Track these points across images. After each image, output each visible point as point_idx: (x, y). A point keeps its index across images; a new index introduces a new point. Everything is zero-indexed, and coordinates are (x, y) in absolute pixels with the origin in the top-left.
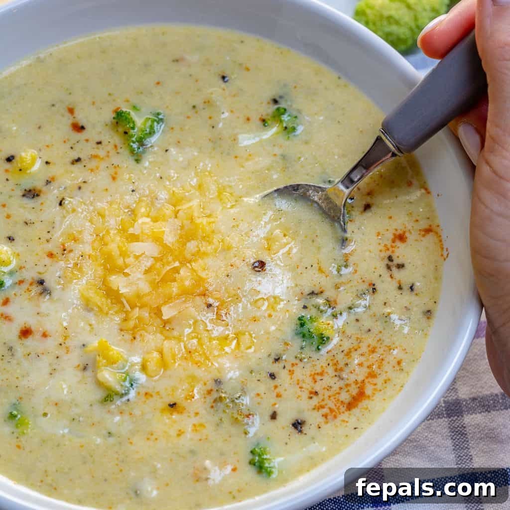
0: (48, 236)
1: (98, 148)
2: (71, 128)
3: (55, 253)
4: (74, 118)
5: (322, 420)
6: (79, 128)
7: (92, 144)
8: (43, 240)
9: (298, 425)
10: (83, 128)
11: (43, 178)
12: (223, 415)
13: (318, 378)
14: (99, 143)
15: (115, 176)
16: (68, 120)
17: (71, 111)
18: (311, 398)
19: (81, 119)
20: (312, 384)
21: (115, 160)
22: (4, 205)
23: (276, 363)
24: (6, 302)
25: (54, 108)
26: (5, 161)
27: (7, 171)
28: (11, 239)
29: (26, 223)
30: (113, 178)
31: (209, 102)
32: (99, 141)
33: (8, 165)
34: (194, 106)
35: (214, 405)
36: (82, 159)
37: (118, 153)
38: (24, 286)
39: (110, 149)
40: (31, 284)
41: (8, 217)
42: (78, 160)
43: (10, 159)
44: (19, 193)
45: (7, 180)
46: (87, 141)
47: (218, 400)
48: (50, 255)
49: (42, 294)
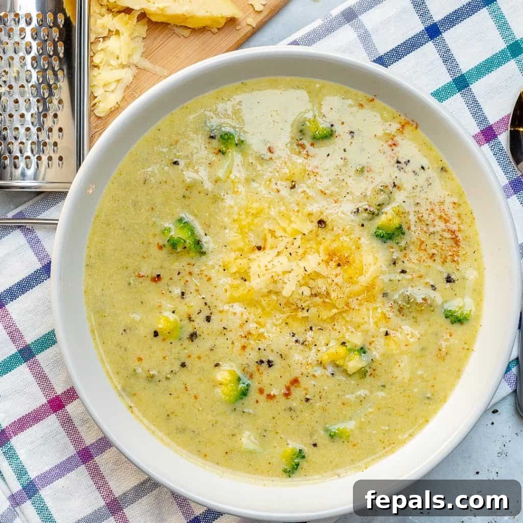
0: (229, 342)
1: (182, 277)
2: (155, 283)
3: (243, 344)
4: (147, 277)
5: (454, 264)
6: (157, 278)
7: (176, 277)
8: (231, 346)
9: (449, 280)
10: (159, 276)
11: (186, 322)
12: (412, 314)
13: (423, 247)
14: (179, 273)
15: (208, 278)
16: (148, 282)
18: (435, 260)
19: (151, 273)
20: (425, 253)
21: (196, 270)
22: (189, 356)
23: (396, 265)
24: (261, 391)
25: (132, 285)
26: (155, 338)
27: (164, 340)
28: (217, 365)
29: (212, 350)
30: (209, 279)
31: (189, 187)
32: (177, 272)
33: (160, 337)
34: (184, 196)
35: (402, 313)
36: (184, 291)
37: (194, 265)
38: (257, 375)
39: (188, 269)
40: (258, 370)
41: (199, 358)
42: (183, 294)
43: (156, 334)
44: (187, 343)
45: (171, 343)
46: (171, 279)
47: (401, 310)
48: (244, 348)
49: (270, 366)
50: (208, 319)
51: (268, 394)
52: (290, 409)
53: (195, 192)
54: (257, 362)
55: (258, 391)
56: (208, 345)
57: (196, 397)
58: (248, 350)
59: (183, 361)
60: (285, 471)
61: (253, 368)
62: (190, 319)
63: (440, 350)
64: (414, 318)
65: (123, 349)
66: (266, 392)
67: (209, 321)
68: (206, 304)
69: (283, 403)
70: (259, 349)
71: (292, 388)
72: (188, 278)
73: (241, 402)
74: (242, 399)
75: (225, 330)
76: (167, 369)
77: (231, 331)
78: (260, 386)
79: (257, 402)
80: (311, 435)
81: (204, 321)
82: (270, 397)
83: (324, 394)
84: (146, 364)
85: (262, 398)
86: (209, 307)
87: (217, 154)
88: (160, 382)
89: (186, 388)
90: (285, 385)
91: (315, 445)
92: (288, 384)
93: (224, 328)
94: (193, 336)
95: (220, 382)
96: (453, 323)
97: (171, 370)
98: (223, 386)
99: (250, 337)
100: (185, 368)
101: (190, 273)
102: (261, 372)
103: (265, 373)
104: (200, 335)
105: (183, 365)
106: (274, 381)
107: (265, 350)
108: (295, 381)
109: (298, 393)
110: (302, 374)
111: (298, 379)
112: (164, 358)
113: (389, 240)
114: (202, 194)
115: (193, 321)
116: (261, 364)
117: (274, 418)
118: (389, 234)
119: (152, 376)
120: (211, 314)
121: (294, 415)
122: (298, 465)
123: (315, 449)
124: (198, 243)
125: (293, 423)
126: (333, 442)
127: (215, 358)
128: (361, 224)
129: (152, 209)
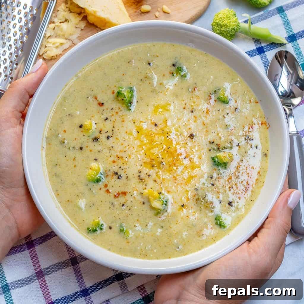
0: (110, 154)
1: (112, 112)
2: (98, 106)
3: (115, 160)
4: (98, 100)
6: (101, 104)
7: (109, 110)
8: (109, 156)
9: (230, 204)
10: (103, 104)
11: (98, 131)
12: (201, 206)
14: (112, 109)
16: (96, 103)
17: (96, 98)
18: (230, 190)
19: (101, 100)
20: (229, 184)
21: (120, 113)
22: (87, 147)
23: (212, 179)
24: (106, 186)
25: (88, 99)
26: (79, 128)
27: (82, 132)
28: (96, 160)
29: (99, 152)
30: (123, 121)
31: (147, 77)
32: (112, 108)
33: (81, 129)
34: (141, 80)
35: (197, 202)
36: (108, 118)
37: (121, 110)
38: (109, 178)
39: (117, 110)
40: (112, 176)
41: (91, 151)
42: (107, 119)
43: (81, 126)
44: (91, 140)
45: (84, 135)
46: (107, 109)
47: (198, 200)
48: (114, 162)
49: (119, 178)
50: (108, 138)
51: (108, 189)
52: (112, 204)
53: (148, 81)
54: (114, 172)
55: (104, 185)
56: (100, 148)
57: (75, 166)
58: (115, 164)
59: (83, 146)
60: (88, 229)
61: (111, 173)
62: (100, 132)
63: (201, 231)
64: (201, 208)
65: (62, 121)
66: (108, 188)
67: (108, 139)
68: (113, 130)
69: (111, 198)
70: (120, 167)
71: (121, 195)
72: (114, 114)
73: (93, 184)
74: (95, 182)
75: (112, 148)
76: (73, 144)
77: (114, 150)
78: (107, 183)
79: (100, 189)
80: (112, 222)
81: (106, 137)
82: (108, 191)
83: (132, 209)
84: (65, 136)
85: (104, 189)
86: (113, 133)
87: (170, 73)
88: (65, 148)
89: (74, 159)
90: (119, 192)
91: (110, 228)
92: (120, 192)
93: (112, 147)
94: (96, 139)
95: (91, 167)
96: (216, 224)
97: (74, 146)
98: (91, 170)
99: (121, 159)
100: (81, 150)
101: (117, 113)
102: (113, 177)
103: (114, 179)
104: (99, 142)
105: (81, 148)
106: (115, 185)
107: (122, 169)
108: (124, 193)
109: (121, 199)
110: (130, 192)
111: (127, 194)
112: (76, 139)
113: (216, 166)
114: (150, 85)
115: (101, 134)
116: (115, 174)
117: (102, 202)
118: (218, 162)
119: (64, 143)
120: (111, 136)
121: (112, 207)
122: (96, 230)
123: (109, 230)
124: (131, 103)
125: (109, 211)
126: (120, 233)
127: (97, 156)
128: (209, 149)
129: (124, 75)
